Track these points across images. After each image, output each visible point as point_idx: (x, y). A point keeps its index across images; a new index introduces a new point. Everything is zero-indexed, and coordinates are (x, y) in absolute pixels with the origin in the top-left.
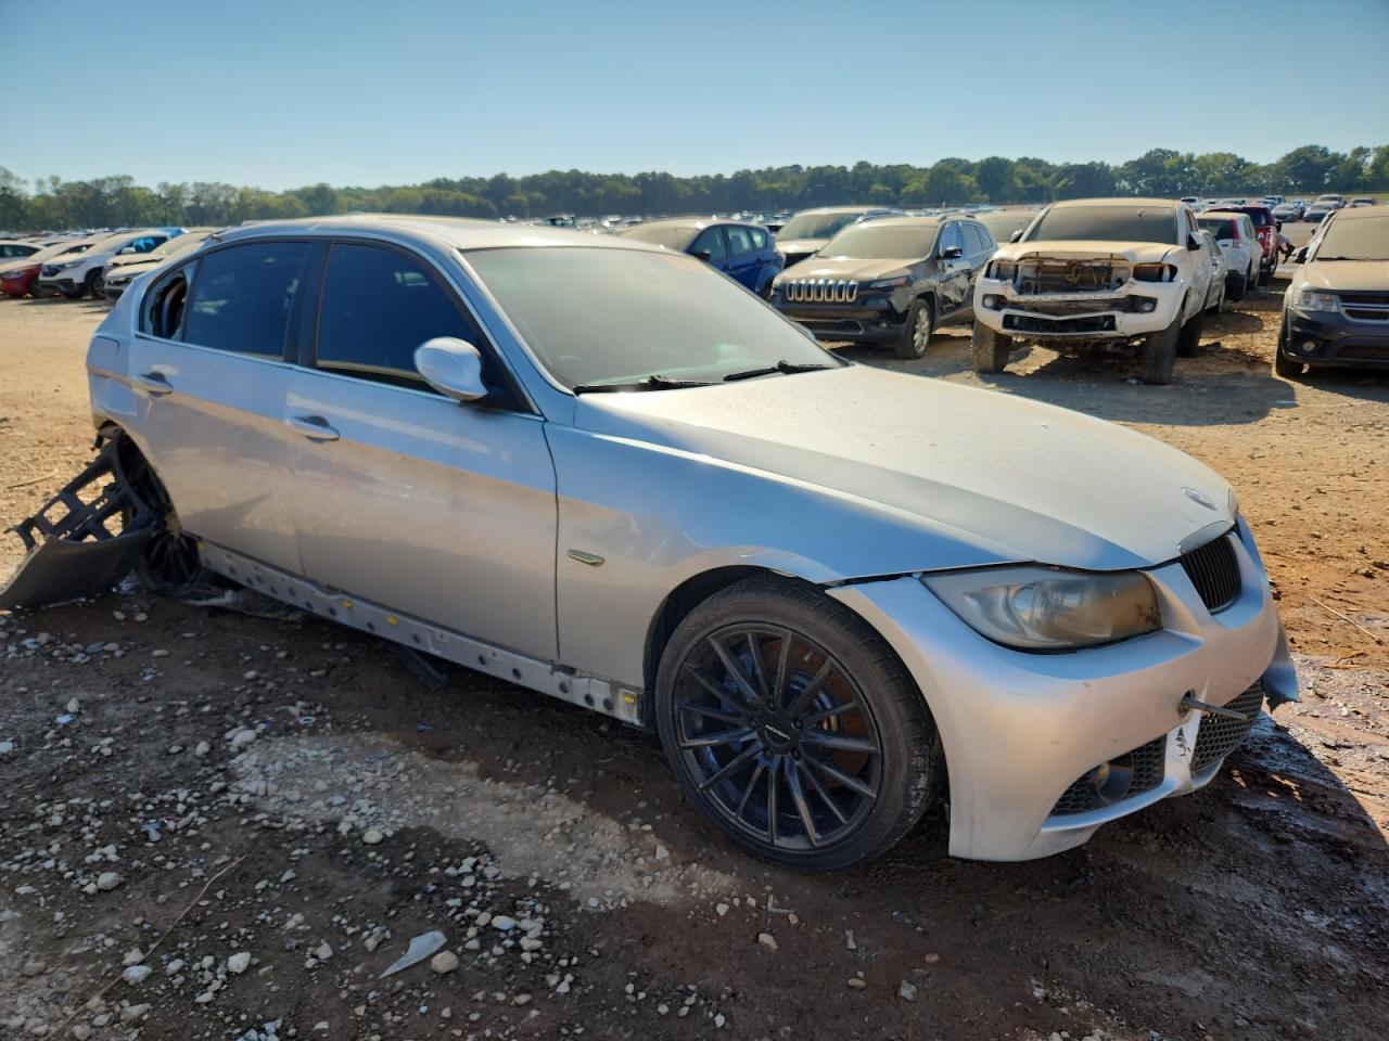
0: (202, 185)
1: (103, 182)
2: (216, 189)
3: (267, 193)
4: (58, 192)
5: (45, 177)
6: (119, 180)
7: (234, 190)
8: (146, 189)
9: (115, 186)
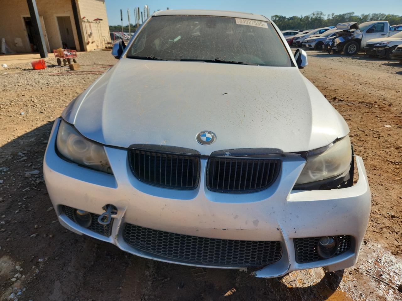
0: (375, 14)
1: (345, 14)
2: (379, 15)
3: (396, 16)
4: (333, 18)
5: (331, 14)
6: (350, 13)
7: (385, 15)
8: (358, 16)
9: (349, 16)
